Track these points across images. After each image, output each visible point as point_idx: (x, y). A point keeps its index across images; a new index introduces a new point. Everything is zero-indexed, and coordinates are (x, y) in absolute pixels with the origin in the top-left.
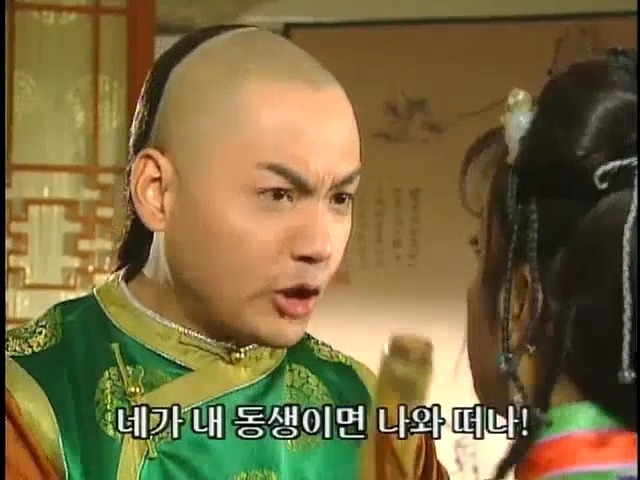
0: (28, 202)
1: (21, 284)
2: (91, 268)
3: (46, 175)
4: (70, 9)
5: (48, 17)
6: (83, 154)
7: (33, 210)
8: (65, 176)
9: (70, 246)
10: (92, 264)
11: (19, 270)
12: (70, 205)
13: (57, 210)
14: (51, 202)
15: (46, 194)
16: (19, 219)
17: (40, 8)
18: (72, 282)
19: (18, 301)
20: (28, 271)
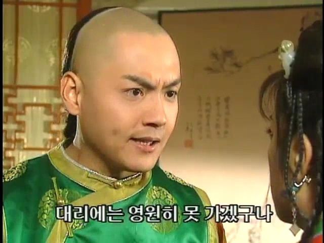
0: (25, 105)
1: (22, 147)
2: (58, 139)
3: (35, 91)
4: (47, 4)
5: (36, 9)
6: (54, 80)
7: (28, 109)
8: (45, 91)
9: (47, 128)
10: (58, 137)
11: (20, 141)
12: (47, 107)
13: (41, 109)
14: (37, 105)
15: (35, 100)
16: (21, 114)
17: (32, 4)
18: (48, 147)
19: (21, 156)
20: (25, 141)
